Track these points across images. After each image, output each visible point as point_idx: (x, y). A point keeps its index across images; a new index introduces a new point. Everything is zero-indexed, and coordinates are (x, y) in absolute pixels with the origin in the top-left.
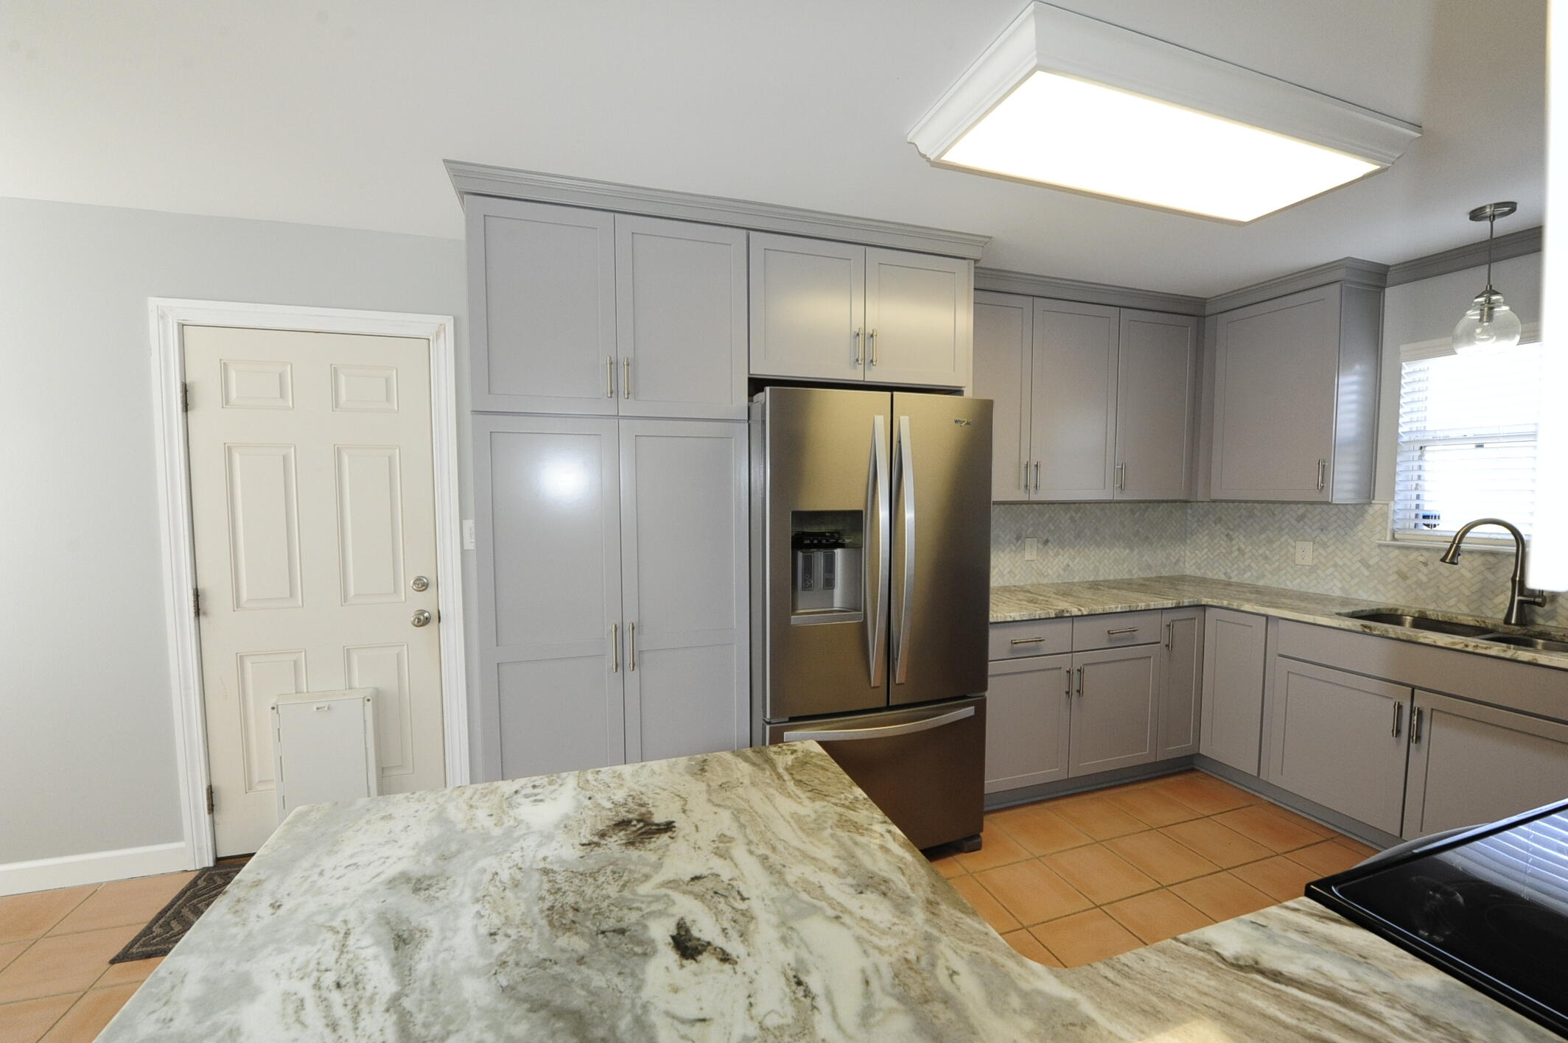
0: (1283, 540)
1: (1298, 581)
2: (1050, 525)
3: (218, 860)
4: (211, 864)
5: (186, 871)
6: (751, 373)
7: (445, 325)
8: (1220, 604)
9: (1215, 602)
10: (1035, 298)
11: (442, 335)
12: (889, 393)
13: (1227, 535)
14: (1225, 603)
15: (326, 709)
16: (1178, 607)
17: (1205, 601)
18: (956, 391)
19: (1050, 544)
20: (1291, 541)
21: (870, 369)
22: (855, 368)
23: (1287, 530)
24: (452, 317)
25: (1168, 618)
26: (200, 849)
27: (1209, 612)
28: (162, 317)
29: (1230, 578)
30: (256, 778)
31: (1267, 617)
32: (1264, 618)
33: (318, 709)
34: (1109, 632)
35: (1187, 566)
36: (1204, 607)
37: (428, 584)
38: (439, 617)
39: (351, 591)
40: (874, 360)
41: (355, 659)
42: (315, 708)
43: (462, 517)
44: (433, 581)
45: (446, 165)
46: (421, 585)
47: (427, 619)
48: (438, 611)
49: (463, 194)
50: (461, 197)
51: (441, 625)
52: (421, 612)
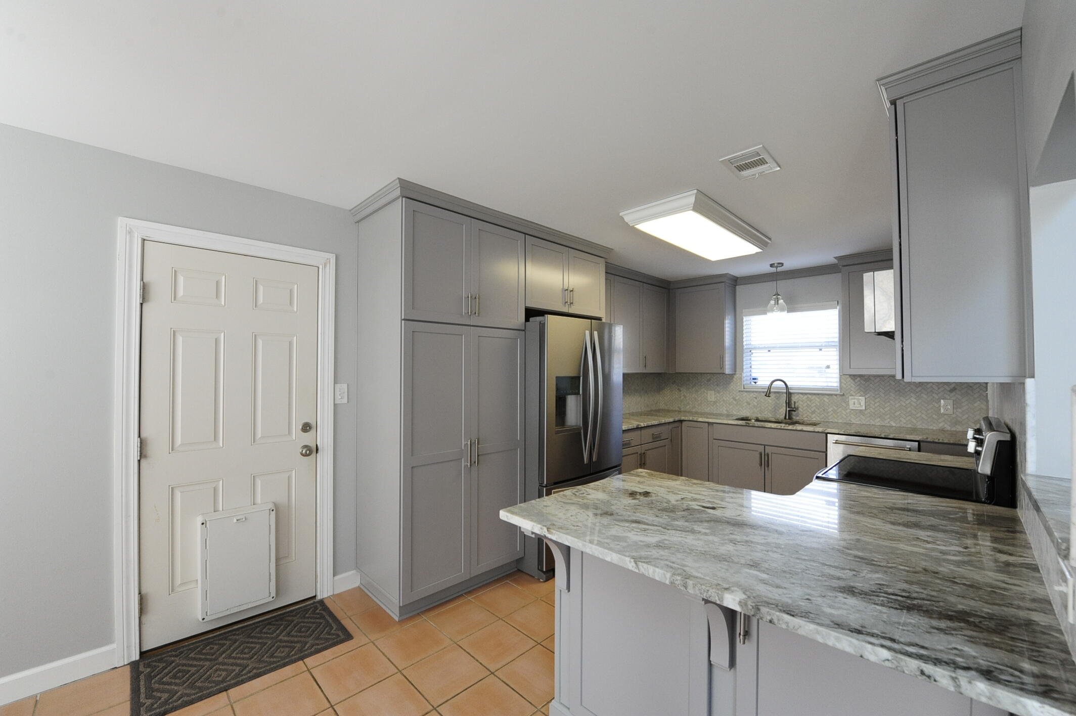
0: (702, 390)
3: (142, 654)
4: (138, 658)
5: (116, 668)
6: (526, 305)
7: (330, 259)
8: (688, 419)
9: (686, 419)
11: (328, 265)
12: (590, 320)
14: (691, 418)
15: (244, 519)
16: (674, 422)
17: (683, 418)
18: (599, 319)
20: (706, 391)
21: (570, 307)
22: (566, 306)
23: (703, 386)
24: (334, 255)
25: (671, 426)
26: (129, 647)
27: (684, 423)
28: (130, 232)
30: (178, 581)
31: (708, 423)
34: (653, 434)
36: (681, 421)
37: (310, 428)
38: (317, 450)
39: (259, 434)
40: (572, 303)
41: (259, 483)
42: (235, 521)
43: (335, 382)
44: (314, 424)
45: (398, 180)
46: (306, 428)
47: (310, 451)
48: (317, 445)
49: (403, 197)
50: (401, 198)
51: (318, 455)
52: (305, 446)
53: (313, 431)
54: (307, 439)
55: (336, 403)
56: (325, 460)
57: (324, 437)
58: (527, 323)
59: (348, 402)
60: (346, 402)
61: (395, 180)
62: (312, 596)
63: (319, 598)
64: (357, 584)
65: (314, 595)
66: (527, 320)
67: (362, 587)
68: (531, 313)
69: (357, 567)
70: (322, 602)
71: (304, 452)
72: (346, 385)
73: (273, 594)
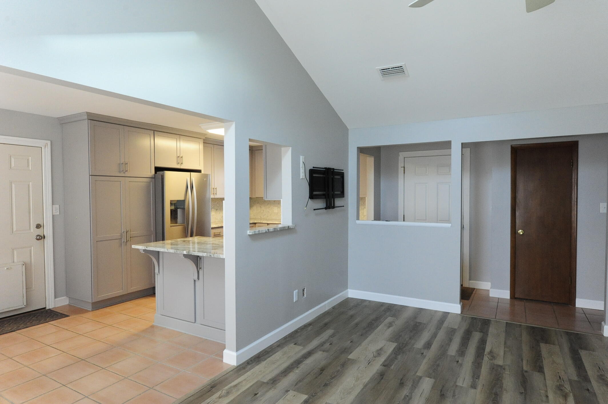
0: (271, 207)
1: (275, 217)
2: (218, 205)
6: (155, 166)
7: (47, 143)
10: (215, 145)
11: (47, 147)
12: (190, 173)
13: (260, 207)
15: (10, 268)
17: (255, 222)
18: (199, 171)
19: (218, 210)
21: (181, 165)
22: (178, 165)
24: (50, 141)
29: (261, 218)
32: (267, 224)
33: (7, 268)
35: (252, 216)
37: (41, 226)
38: (44, 237)
39: (15, 230)
40: (182, 163)
41: (15, 252)
42: (6, 269)
43: (53, 204)
44: (42, 225)
45: (86, 113)
46: (38, 226)
47: (41, 238)
48: (44, 235)
49: (88, 119)
50: (87, 120)
51: (44, 239)
52: (38, 236)
53: (42, 228)
54: (39, 232)
55: (53, 214)
56: (49, 242)
57: (48, 231)
58: (156, 174)
59: (60, 214)
60: (59, 214)
61: (84, 112)
62: (44, 307)
63: (47, 308)
64: (68, 303)
65: (45, 307)
66: (156, 173)
67: (70, 304)
68: (158, 169)
69: (67, 295)
70: (50, 309)
71: (38, 238)
72: (58, 206)
73: (25, 304)
